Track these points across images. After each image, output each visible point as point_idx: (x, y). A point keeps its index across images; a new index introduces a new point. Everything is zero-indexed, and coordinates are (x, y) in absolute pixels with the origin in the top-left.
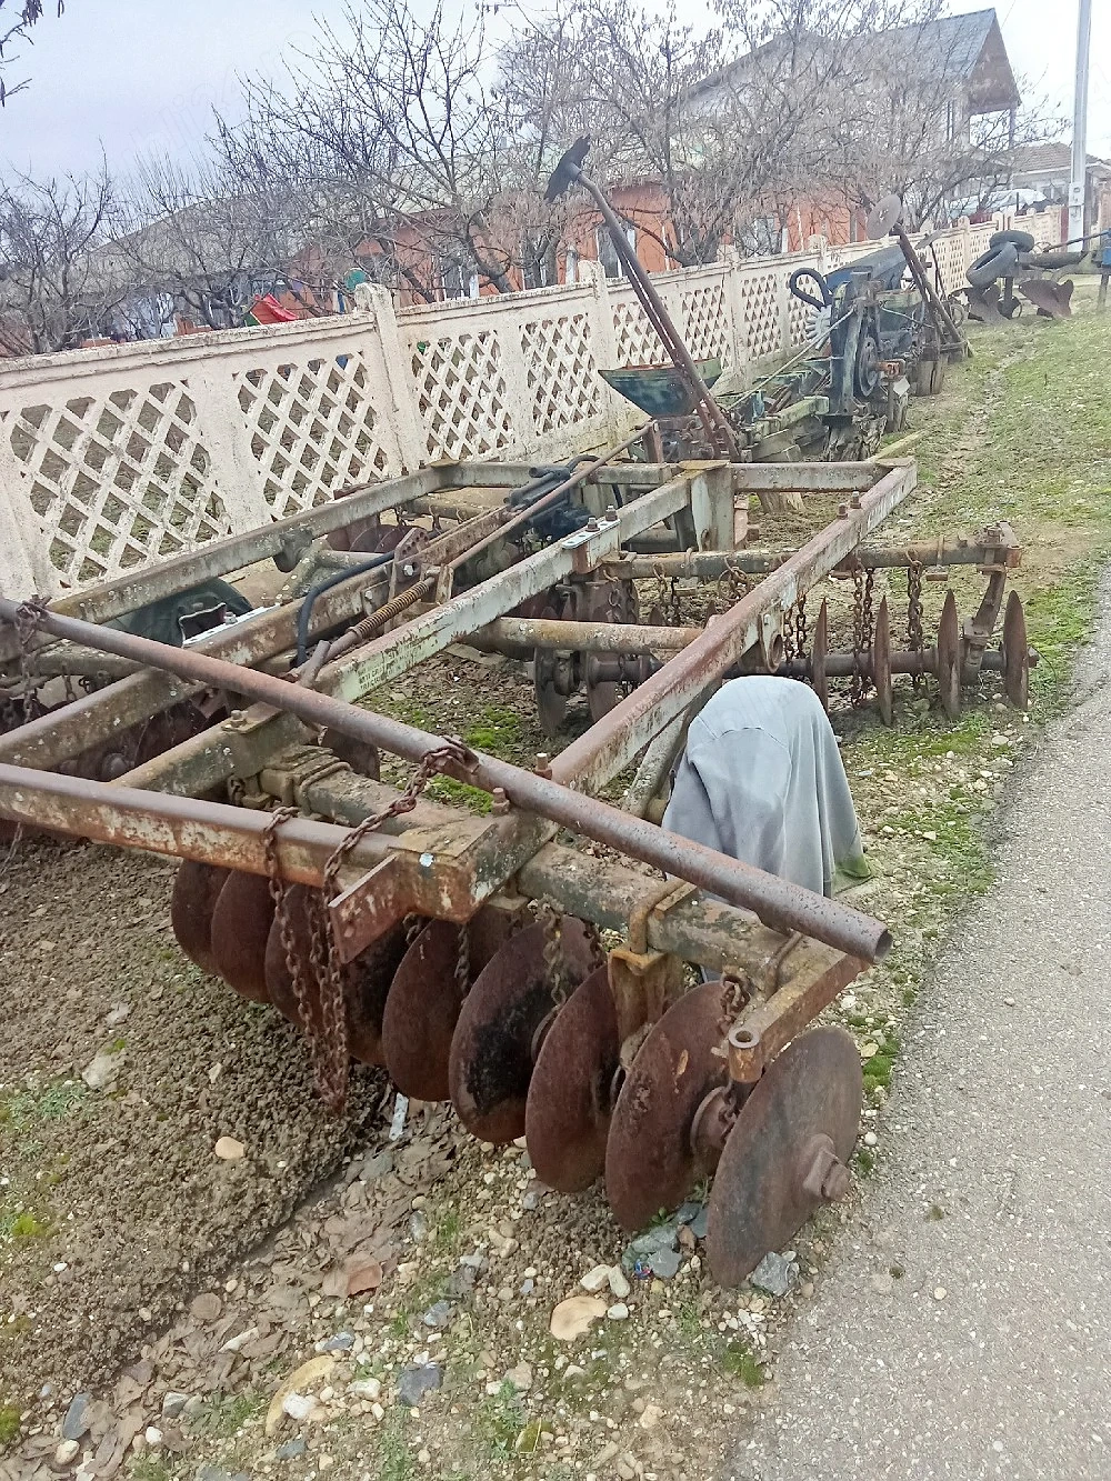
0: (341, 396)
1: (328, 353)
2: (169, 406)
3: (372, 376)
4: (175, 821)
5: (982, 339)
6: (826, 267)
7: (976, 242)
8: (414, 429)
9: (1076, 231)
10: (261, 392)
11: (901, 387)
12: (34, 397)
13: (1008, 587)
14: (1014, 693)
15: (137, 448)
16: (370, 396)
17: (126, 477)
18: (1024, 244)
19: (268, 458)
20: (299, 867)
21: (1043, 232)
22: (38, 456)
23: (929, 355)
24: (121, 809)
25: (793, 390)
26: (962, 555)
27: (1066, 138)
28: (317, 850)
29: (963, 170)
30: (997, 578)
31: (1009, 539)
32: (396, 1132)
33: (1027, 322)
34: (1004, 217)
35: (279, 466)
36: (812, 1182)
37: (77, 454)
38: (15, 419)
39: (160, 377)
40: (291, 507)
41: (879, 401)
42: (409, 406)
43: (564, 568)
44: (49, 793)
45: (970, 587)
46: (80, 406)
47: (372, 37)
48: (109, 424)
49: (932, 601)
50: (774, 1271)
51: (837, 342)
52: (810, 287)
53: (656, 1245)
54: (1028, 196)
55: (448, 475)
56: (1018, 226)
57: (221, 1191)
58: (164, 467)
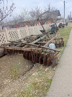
0: (25, 31)
1: (24, 29)
2: (16, 32)
3: (26, 30)
4: (26, 49)
5: (60, 29)
6: (51, 25)
7: (59, 24)
8: (29, 33)
9: (64, 23)
10: (21, 31)
11: (55, 32)
12: (10, 31)
13: (63, 40)
14: (63, 46)
15: (15, 34)
16: (26, 31)
17: (14, 35)
18: (62, 24)
19: (21, 35)
20: (33, 51)
21: (63, 23)
22: (10, 34)
23: (57, 30)
24: (23, 49)
25: (50, 31)
26: (60, 39)
27: (64, 18)
28: (34, 50)
29: (58, 19)
30: (62, 40)
31: (63, 38)
32: (34, 66)
33: (62, 28)
34: (60, 22)
35: (22, 35)
36: (57, 63)
37: (12, 34)
38: (9, 32)
39: (16, 30)
40: (22, 37)
41: (54, 32)
42: (28, 32)
43: (40, 40)
44: (19, 48)
45: (61, 40)
46: (12, 32)
47: (23, 11)
48: (13, 33)
49: (59, 41)
50: (55, 67)
51: (52, 29)
52: (50, 26)
53: (50, 67)
54: (61, 21)
55: (32, 35)
56: (61, 23)
57: (27, 68)
58: (16, 35)
